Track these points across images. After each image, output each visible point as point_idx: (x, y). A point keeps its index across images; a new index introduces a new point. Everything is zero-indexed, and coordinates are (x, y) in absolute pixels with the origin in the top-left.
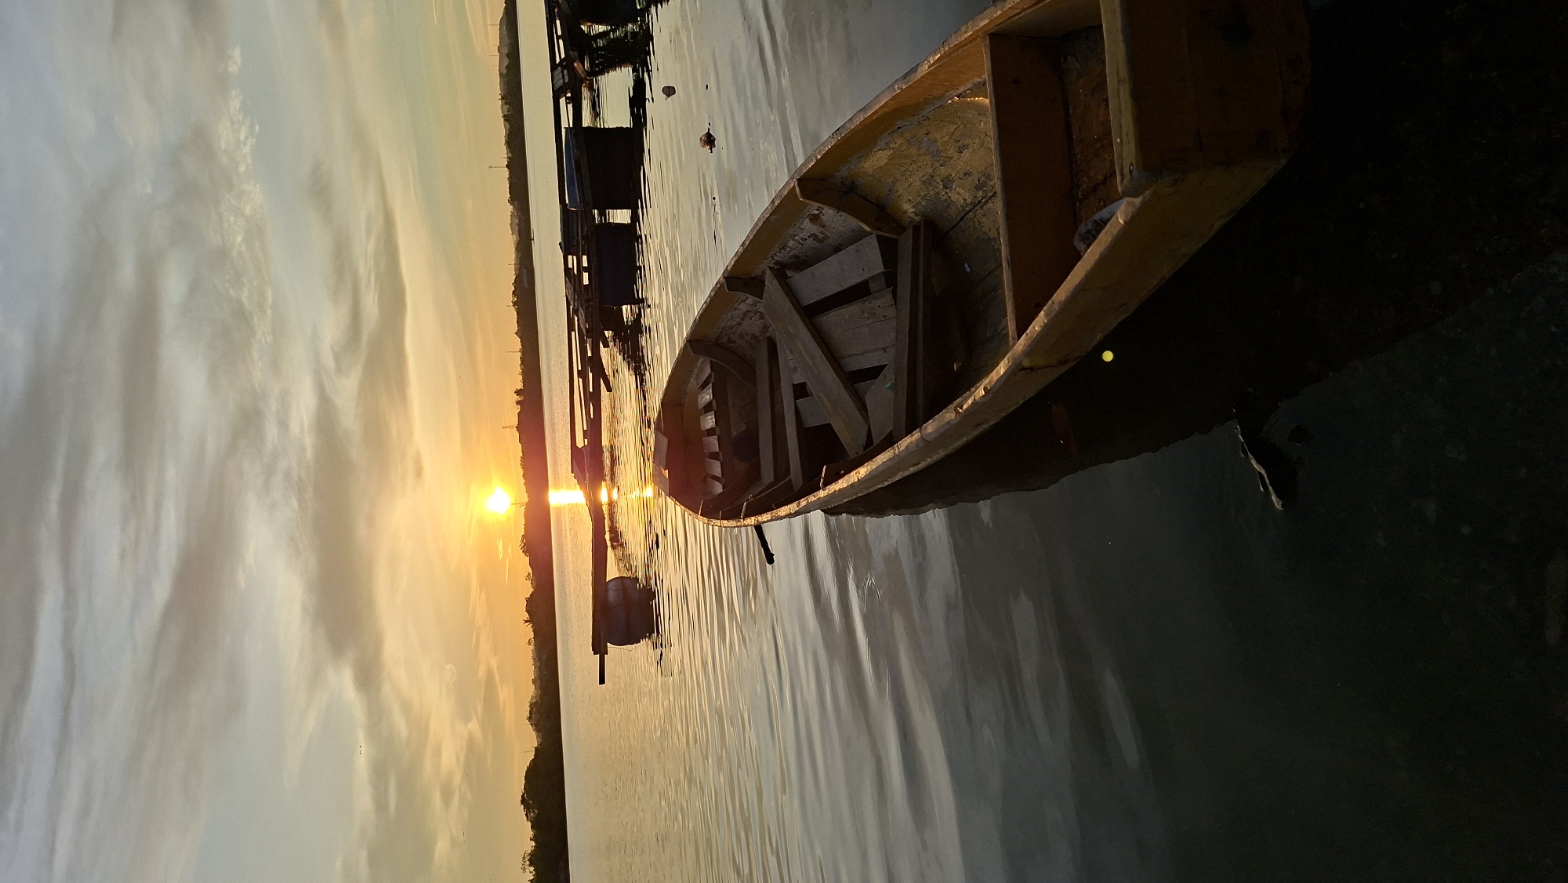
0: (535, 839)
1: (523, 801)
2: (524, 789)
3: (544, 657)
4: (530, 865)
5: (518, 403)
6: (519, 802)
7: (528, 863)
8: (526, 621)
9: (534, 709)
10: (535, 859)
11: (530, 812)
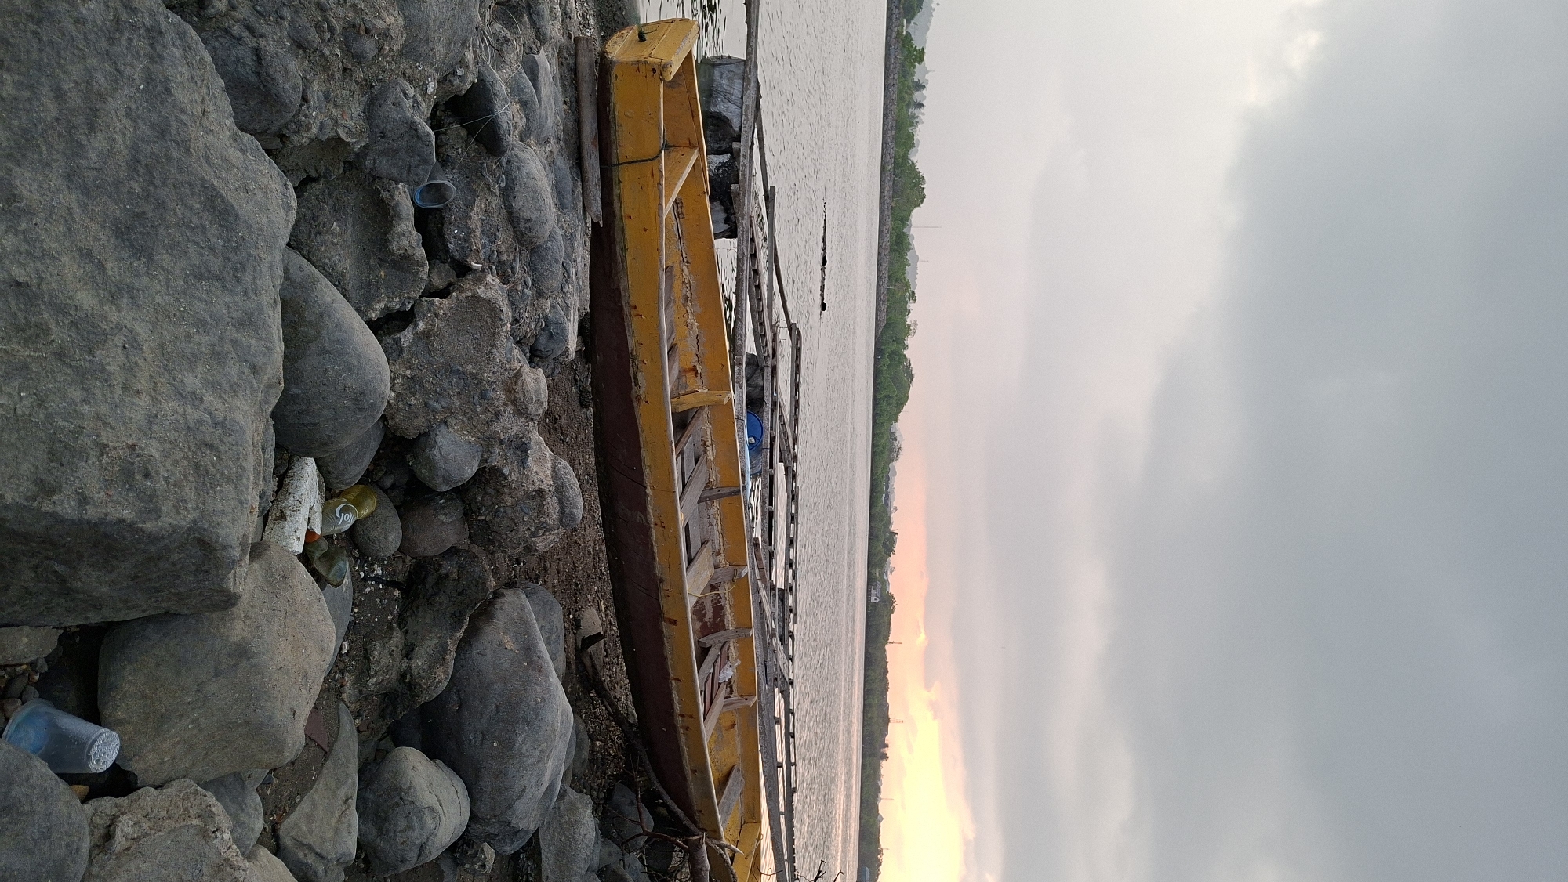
0: (905, 347)
5: (887, 746)
7: (911, 328)
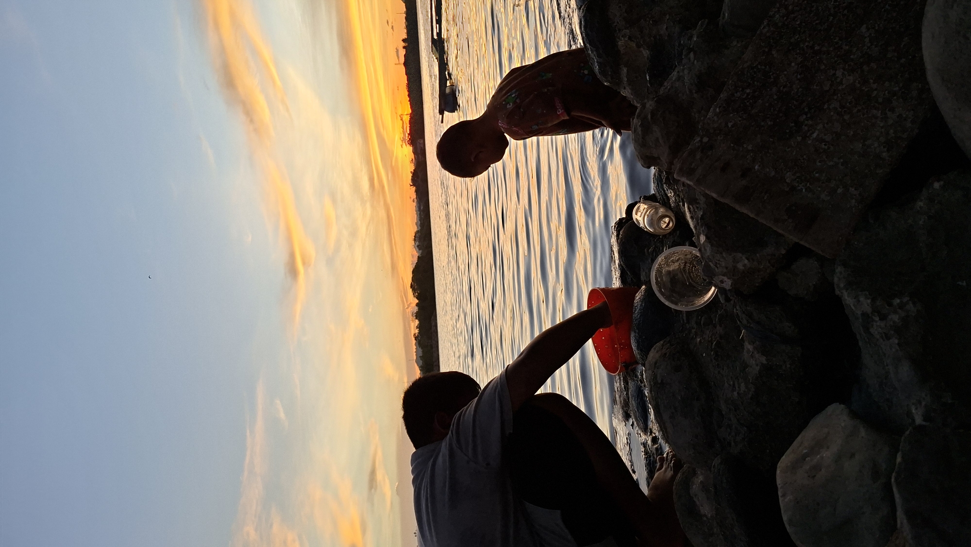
1: (411, 286)
2: (412, 280)
3: (422, 207)
4: (416, 318)
6: (410, 287)
8: (411, 185)
9: (417, 235)
10: (418, 316)
11: (415, 293)
